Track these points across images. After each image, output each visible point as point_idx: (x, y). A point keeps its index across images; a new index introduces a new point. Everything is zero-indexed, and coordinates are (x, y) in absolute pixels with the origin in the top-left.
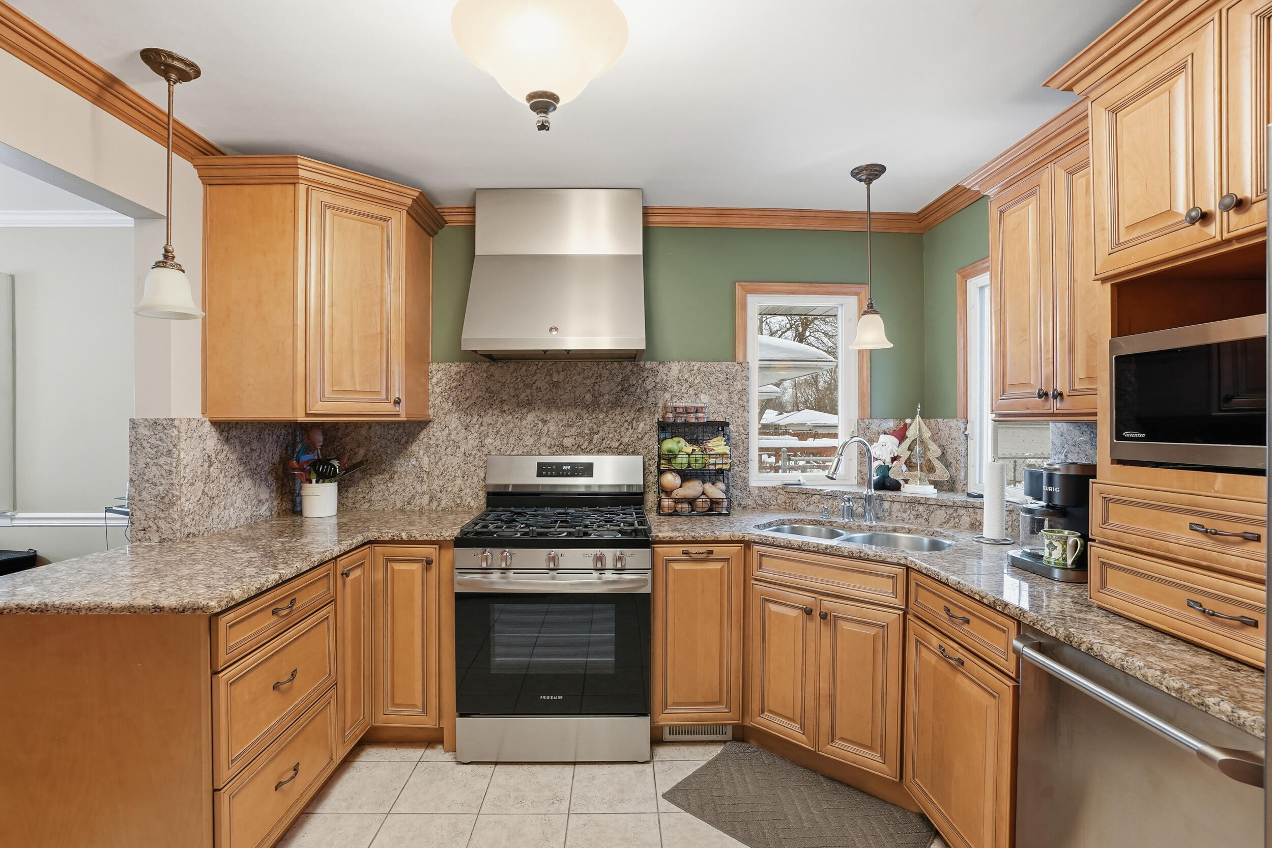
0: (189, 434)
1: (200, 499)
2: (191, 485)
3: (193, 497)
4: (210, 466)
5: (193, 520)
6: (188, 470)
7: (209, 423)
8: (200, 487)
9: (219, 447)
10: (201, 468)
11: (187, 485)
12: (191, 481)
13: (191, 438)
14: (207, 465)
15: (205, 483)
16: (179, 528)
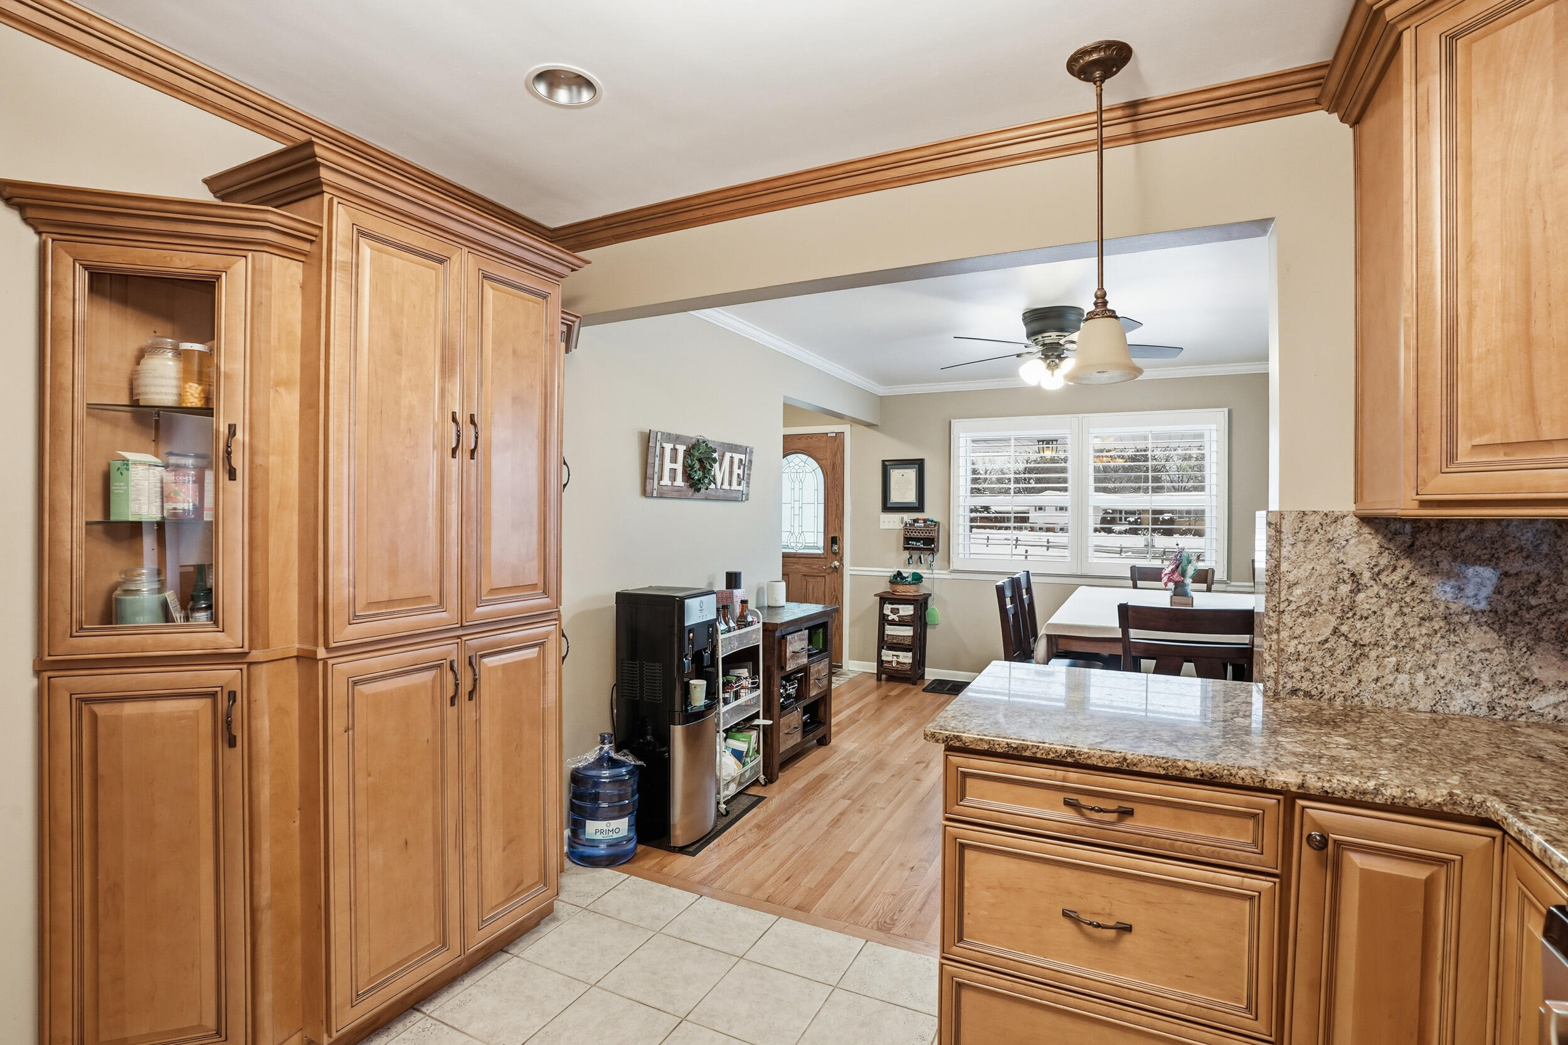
0: (1301, 536)
1: (1326, 641)
2: (1304, 615)
3: (1308, 634)
4: (1356, 591)
5: (1307, 670)
6: (1298, 591)
7: (1355, 520)
8: (1326, 623)
9: (1384, 561)
10: (1332, 592)
11: (1295, 614)
12: (1304, 609)
13: (1307, 541)
14: (1344, 589)
15: (1341, 618)
16: (1273, 675)
